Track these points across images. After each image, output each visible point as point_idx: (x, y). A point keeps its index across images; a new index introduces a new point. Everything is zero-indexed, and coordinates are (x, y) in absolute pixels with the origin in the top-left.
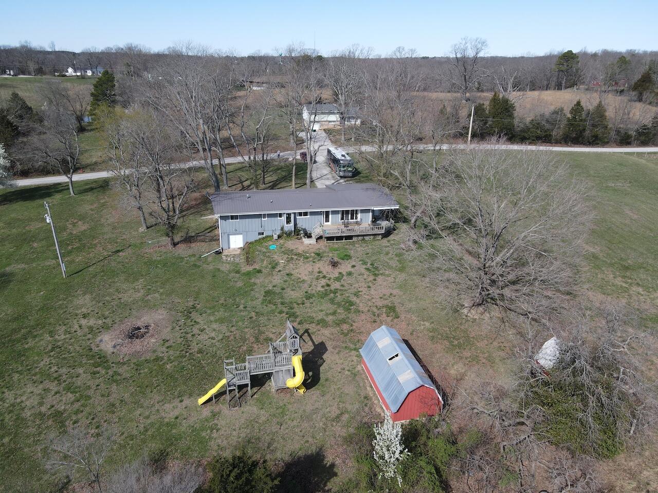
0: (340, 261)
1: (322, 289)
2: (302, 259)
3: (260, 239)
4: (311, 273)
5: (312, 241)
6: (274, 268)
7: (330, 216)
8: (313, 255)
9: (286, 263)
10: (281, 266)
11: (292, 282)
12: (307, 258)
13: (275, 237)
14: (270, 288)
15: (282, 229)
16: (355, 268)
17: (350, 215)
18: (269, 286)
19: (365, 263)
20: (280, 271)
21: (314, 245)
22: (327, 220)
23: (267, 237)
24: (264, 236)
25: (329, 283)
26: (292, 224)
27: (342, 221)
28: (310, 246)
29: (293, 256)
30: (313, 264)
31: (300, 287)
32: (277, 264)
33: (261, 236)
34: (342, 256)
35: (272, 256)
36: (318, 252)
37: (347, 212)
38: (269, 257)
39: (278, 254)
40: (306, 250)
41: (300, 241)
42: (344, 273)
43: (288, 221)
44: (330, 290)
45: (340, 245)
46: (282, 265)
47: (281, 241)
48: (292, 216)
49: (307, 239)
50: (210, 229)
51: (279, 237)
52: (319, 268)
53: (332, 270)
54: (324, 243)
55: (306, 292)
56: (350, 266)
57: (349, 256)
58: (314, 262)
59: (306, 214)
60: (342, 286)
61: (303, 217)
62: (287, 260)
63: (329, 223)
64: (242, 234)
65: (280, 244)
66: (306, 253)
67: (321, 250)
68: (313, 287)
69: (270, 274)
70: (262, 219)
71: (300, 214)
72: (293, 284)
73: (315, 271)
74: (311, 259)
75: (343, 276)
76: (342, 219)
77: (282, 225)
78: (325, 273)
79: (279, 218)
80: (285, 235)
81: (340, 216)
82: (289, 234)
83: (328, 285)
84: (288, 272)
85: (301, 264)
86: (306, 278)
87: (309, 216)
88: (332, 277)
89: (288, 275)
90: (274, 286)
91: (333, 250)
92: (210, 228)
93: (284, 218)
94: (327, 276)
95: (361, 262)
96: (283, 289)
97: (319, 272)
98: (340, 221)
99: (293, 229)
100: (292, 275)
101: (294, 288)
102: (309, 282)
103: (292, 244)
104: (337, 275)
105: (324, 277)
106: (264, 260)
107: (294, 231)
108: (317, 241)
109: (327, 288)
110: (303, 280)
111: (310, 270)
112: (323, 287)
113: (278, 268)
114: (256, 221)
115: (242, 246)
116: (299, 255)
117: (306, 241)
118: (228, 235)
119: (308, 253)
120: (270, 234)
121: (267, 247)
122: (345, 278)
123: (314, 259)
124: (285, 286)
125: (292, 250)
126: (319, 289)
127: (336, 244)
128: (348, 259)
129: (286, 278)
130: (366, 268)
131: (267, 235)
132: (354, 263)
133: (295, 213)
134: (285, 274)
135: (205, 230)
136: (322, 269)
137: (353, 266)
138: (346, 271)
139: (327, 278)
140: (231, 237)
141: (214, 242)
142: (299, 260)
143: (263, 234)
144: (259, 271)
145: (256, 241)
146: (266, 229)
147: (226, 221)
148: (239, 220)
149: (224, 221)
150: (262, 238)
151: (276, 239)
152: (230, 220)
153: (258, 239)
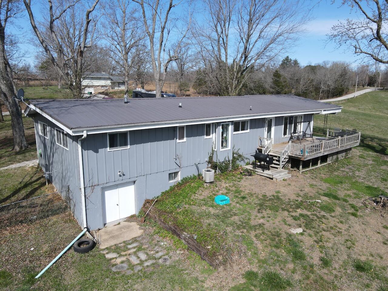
3: (172, 189)
5: (284, 173)
13: (211, 177)
15: (211, 159)
17: (293, 125)
23: (185, 181)
24: (179, 180)
26: (230, 147)
33: (173, 182)
48: (231, 129)
50: (29, 189)
61: (240, 132)
70: (178, 141)
77: (210, 151)
79: (205, 137)
80: (218, 171)
81: (283, 128)
82: (224, 169)
87: (248, 131)
92: (26, 186)
98: (283, 136)
99: (231, 158)
120: (193, 172)
131: (185, 176)
135: (14, 194)
141: (54, 219)
143: (176, 175)
145: (164, 194)
146: (183, 163)
147: (97, 152)
148: (129, 146)
149: (91, 152)
150: (176, 184)
151: (211, 183)
152: (108, 148)
153: (168, 189)
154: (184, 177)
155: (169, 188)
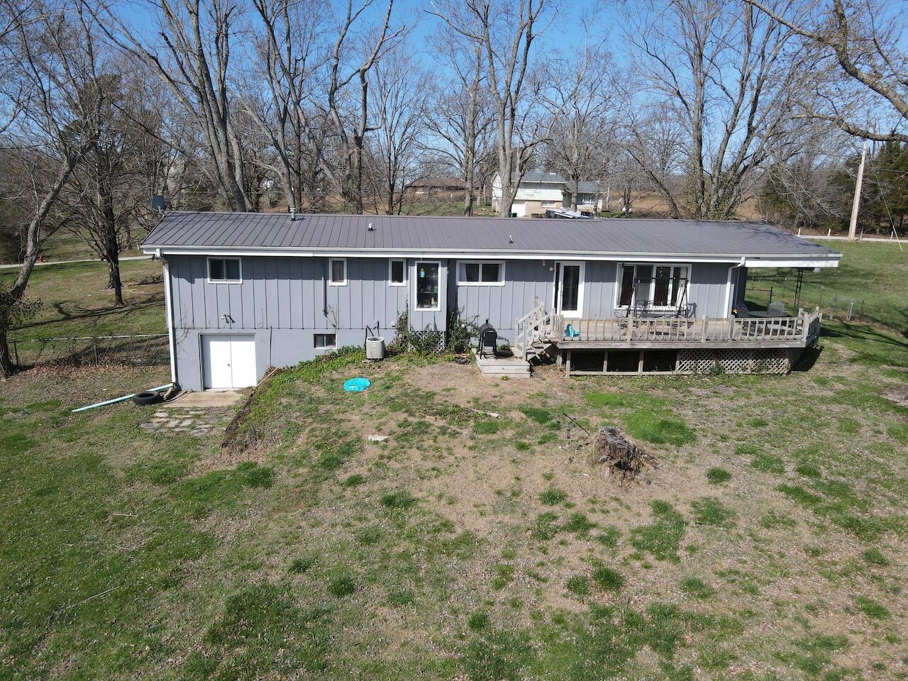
0: (648, 447)
1: (575, 606)
2: (465, 432)
3: (319, 360)
4: (510, 498)
5: (517, 368)
6: (331, 464)
7: (582, 287)
8: (517, 415)
9: (393, 444)
10: (365, 457)
11: (403, 546)
12: (492, 428)
13: (374, 350)
14: (274, 578)
15: (403, 323)
16: (732, 484)
17: (653, 286)
18: (275, 559)
19: (768, 464)
20: (355, 481)
21: (521, 382)
22: (570, 301)
23: (346, 351)
24: (335, 349)
25: (613, 564)
26: (440, 307)
27: (625, 307)
28: (504, 384)
29: (429, 419)
30: (520, 455)
31: (441, 581)
32: (348, 451)
33: (322, 350)
34: (648, 425)
35: (341, 416)
36: (538, 406)
37: (644, 271)
38: (326, 417)
39: (366, 409)
40: (490, 399)
41: (469, 367)
42: (683, 509)
43: (425, 297)
44: (632, 620)
45: (627, 385)
46: (372, 452)
47: (393, 366)
48: (442, 273)
49: (492, 360)
51: (388, 353)
52: (548, 477)
53: (614, 492)
54: (559, 377)
55: (479, 623)
56: (697, 474)
57: (681, 428)
58: (522, 447)
59: (491, 271)
60: (692, 586)
61: (480, 283)
62: (399, 431)
63: (577, 314)
64: (249, 337)
65: (388, 374)
66: (485, 406)
67: (550, 402)
68: (521, 586)
69: (301, 496)
70: (330, 282)
71: (472, 271)
72: (405, 556)
73: (527, 488)
74: (509, 434)
75: (680, 523)
76: (624, 300)
77: (402, 309)
78: (581, 505)
79: (390, 283)
80: (410, 347)
81: (616, 288)
82: (425, 345)
83: (610, 580)
84: (391, 486)
85: (460, 451)
86: (480, 526)
87: (502, 283)
88: (622, 526)
89: (389, 502)
90: (299, 567)
91: (598, 402)
93: (410, 284)
94: (592, 518)
95: (747, 459)
96: (344, 588)
97: (552, 498)
98: (615, 307)
99: (442, 327)
100: (409, 503)
101: (408, 585)
102: (498, 552)
103: (433, 375)
104: (647, 519)
105: (580, 525)
106: (299, 429)
107: (448, 335)
108: (531, 370)
109: (605, 599)
110: (467, 539)
111: (505, 483)
112: (576, 586)
113: (354, 468)
114: (307, 290)
115: (254, 384)
116: (457, 414)
117: (490, 367)
118: (203, 340)
119: (494, 409)
120: (356, 340)
121: (334, 386)
122: (692, 534)
123: (521, 435)
124: (358, 570)
125: (431, 395)
126: (557, 600)
127: (607, 381)
128: (679, 443)
129: (375, 520)
130: (783, 488)
131: (348, 344)
132: (716, 462)
133: (450, 263)
134: (377, 497)
136: (563, 482)
137: (718, 476)
138: (690, 496)
139: (594, 532)
140: (215, 347)
142: (454, 435)
143: (330, 339)
144: (261, 478)
145: (303, 365)
146: (344, 322)
147: (192, 282)
148: (241, 280)
149: (183, 281)
150: (327, 354)
151: (375, 360)
152: (209, 279)
153: (312, 359)
154: (346, 346)
155: (315, 358)
